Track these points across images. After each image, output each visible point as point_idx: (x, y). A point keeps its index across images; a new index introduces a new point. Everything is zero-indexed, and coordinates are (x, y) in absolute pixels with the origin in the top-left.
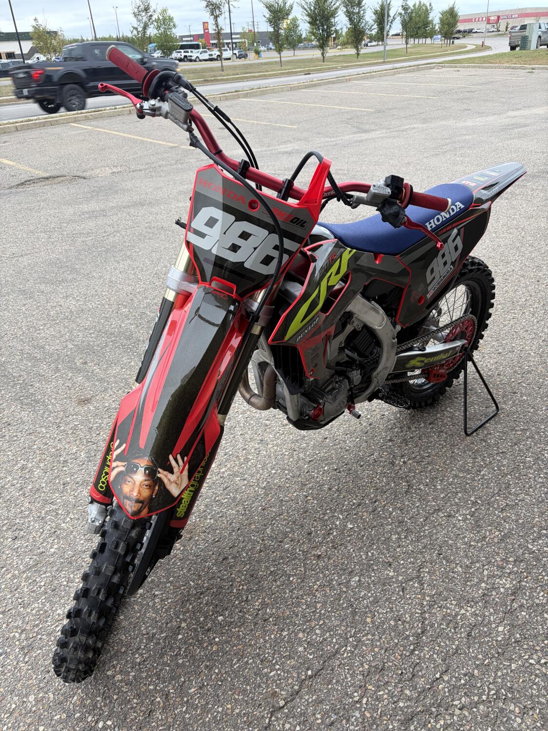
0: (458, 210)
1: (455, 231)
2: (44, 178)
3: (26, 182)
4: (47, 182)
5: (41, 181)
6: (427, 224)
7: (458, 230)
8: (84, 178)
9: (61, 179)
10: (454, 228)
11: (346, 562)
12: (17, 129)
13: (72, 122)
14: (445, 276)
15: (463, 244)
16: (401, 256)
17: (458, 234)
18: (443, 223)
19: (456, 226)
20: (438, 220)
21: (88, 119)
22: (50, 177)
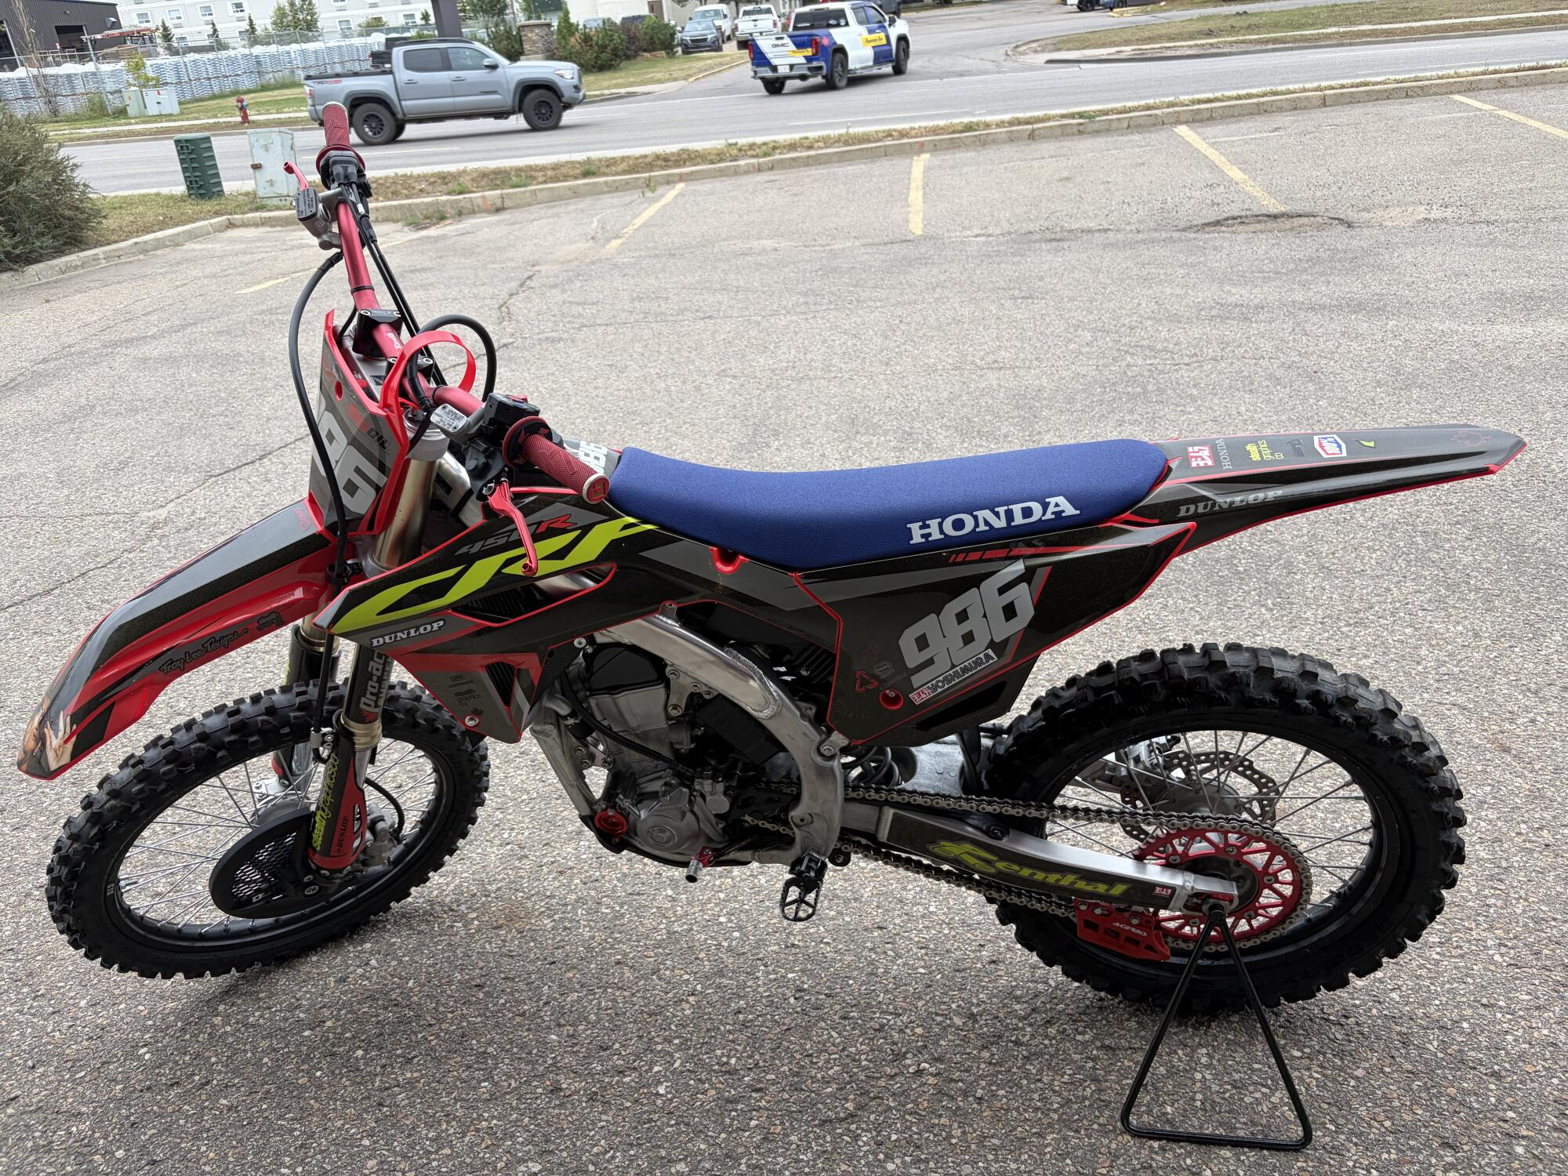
0: (1049, 516)
1: (1019, 567)
2: (1269, 216)
3: (1227, 219)
4: (1271, 225)
5: (1259, 222)
6: (915, 527)
7: (1027, 568)
8: (1350, 225)
9: (1305, 220)
10: (1016, 558)
11: (567, 1132)
12: (1324, 103)
13: (1459, 92)
14: (965, 670)
15: (1035, 608)
16: (806, 577)
17: (1027, 577)
18: (974, 538)
19: (1025, 557)
20: (959, 525)
21: (1504, 87)
22: (1282, 215)
